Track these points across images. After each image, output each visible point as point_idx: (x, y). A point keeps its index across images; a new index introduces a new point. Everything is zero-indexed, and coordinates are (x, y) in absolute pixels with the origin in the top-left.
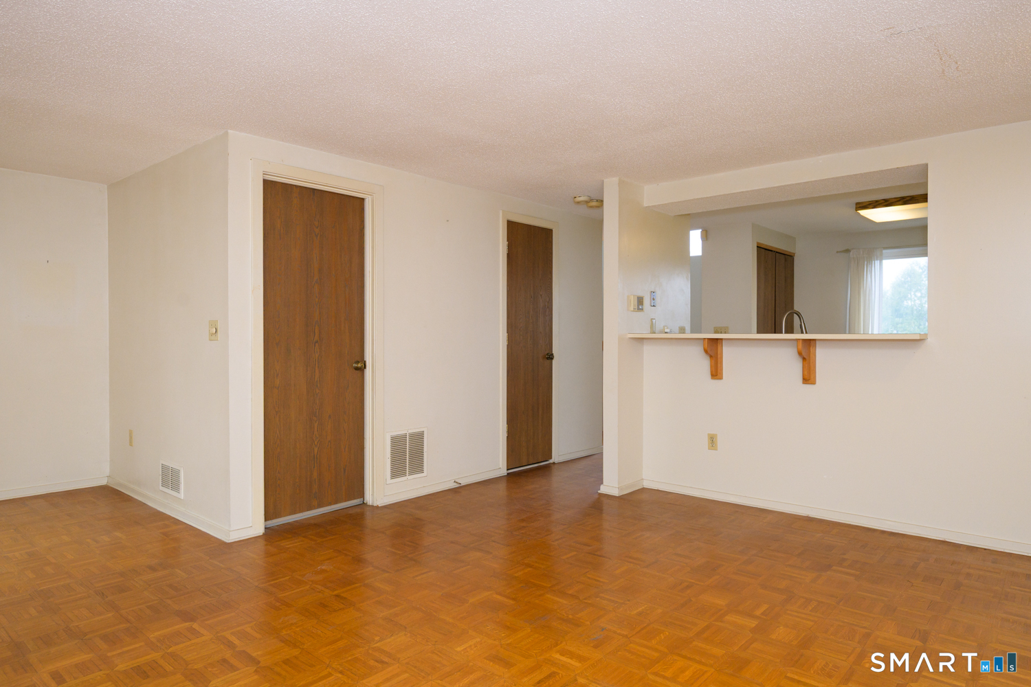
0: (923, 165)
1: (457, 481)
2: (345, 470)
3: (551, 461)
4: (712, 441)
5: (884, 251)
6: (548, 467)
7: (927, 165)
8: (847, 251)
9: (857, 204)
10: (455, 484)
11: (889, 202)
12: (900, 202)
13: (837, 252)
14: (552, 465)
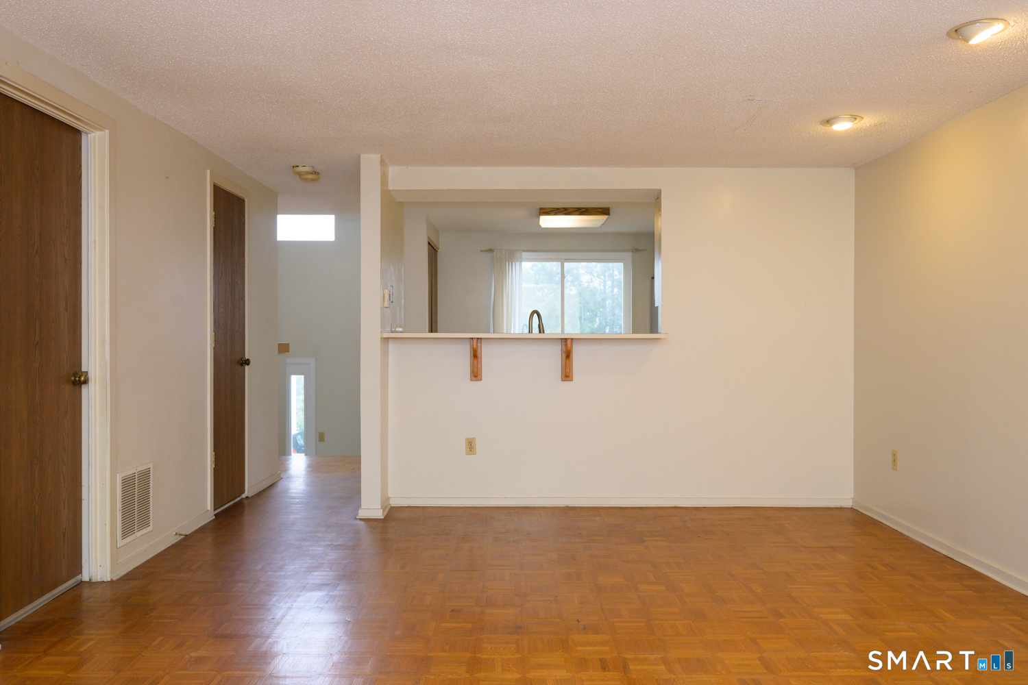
0: (657, 190)
1: (178, 532)
2: (64, 535)
3: (244, 496)
4: (471, 446)
5: (524, 254)
6: (240, 505)
7: (661, 190)
8: (491, 251)
9: (541, 209)
10: (177, 536)
11: (569, 211)
12: (577, 213)
13: (481, 251)
14: (246, 502)
